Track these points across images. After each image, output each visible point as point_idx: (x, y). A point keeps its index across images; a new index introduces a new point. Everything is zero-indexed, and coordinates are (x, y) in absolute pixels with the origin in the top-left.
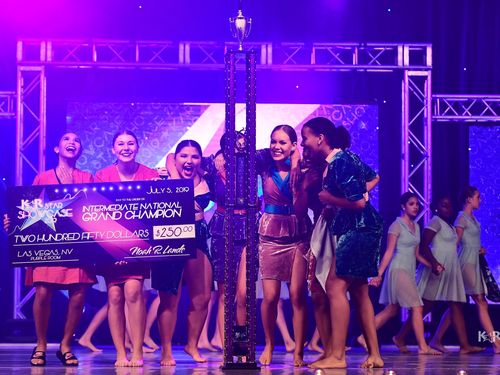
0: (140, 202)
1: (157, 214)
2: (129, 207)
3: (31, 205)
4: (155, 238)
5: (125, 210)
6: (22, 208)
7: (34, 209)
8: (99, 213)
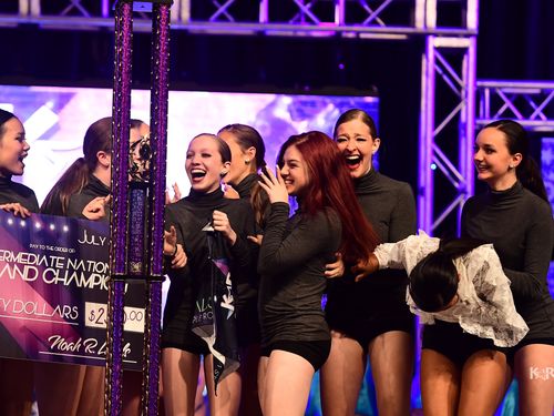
1: (91, 283)
2: (49, 260)
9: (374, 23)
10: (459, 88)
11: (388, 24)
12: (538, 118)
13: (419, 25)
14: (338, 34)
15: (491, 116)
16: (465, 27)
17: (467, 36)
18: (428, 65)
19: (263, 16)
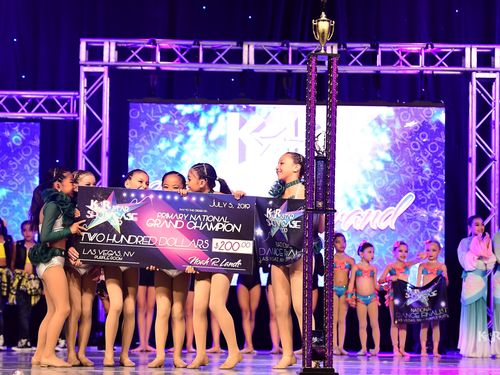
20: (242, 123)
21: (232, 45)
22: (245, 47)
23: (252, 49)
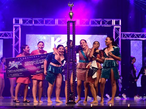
0: (38, 60)
3: (12, 63)
4: (42, 68)
5: (35, 62)
6: (10, 64)
7: (13, 64)
8: (29, 63)
9: (106, 24)
10: (119, 33)
11: (108, 24)
12: (130, 38)
13: (113, 24)
14: (101, 26)
15: (123, 37)
16: (119, 25)
17: (120, 26)
18: (114, 30)
19: (90, 24)
20: (55, 40)
21: (52, 19)
22: (56, 20)
23: (57, 20)
